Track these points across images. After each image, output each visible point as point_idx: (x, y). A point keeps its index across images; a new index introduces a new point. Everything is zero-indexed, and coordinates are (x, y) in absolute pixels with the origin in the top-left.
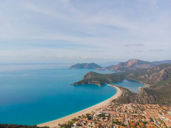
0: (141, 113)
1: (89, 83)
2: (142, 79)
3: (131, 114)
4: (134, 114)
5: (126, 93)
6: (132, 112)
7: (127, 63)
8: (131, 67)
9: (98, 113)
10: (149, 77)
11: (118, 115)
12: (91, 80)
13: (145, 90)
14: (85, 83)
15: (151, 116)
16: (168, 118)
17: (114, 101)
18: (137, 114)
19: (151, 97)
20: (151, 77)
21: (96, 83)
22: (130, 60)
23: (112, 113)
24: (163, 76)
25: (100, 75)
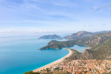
0: (84, 66)
1: (51, 48)
2: (86, 44)
3: (77, 67)
4: (79, 67)
5: (75, 53)
6: (78, 65)
7: (77, 34)
8: (80, 36)
9: (55, 67)
10: (91, 42)
11: (68, 68)
12: (52, 46)
13: (87, 50)
14: (48, 47)
15: (90, 67)
16: (101, 68)
17: (66, 59)
18: (81, 67)
19: (91, 54)
20: (92, 42)
21: (55, 47)
22: (79, 32)
23: (64, 67)
24: (100, 41)
25: (59, 42)
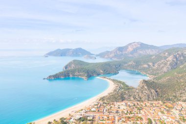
0: (137, 113)
1: (71, 76)
2: (144, 69)
3: (124, 116)
4: (128, 115)
5: (121, 88)
6: (126, 112)
7: (126, 47)
8: (132, 53)
9: (78, 117)
10: (154, 66)
11: (105, 117)
12: (73, 71)
13: (145, 82)
14: (66, 75)
15: (150, 117)
16: (171, 117)
17: (102, 99)
18: (131, 115)
19: (153, 91)
20: (156, 66)
21: (80, 75)
22: (130, 44)
23: (97, 115)
24: (171, 64)
25: (88, 64)
